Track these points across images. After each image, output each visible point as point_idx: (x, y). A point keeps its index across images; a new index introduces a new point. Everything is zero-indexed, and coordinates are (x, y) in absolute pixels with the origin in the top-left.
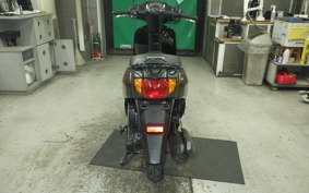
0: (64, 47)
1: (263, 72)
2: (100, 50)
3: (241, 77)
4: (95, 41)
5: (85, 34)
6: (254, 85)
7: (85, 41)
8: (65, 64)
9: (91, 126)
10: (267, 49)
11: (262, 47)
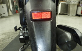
0: (3, 7)
1: (76, 11)
2: (18, 10)
3: (67, 14)
4: (16, 7)
5: (12, 5)
6: (73, 16)
7: (13, 7)
8: (4, 13)
9: (9, 33)
10: (77, 2)
11: (76, 1)
